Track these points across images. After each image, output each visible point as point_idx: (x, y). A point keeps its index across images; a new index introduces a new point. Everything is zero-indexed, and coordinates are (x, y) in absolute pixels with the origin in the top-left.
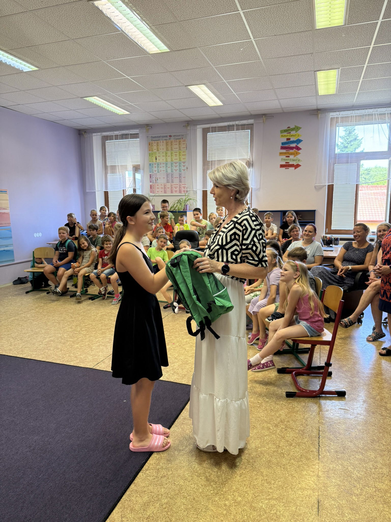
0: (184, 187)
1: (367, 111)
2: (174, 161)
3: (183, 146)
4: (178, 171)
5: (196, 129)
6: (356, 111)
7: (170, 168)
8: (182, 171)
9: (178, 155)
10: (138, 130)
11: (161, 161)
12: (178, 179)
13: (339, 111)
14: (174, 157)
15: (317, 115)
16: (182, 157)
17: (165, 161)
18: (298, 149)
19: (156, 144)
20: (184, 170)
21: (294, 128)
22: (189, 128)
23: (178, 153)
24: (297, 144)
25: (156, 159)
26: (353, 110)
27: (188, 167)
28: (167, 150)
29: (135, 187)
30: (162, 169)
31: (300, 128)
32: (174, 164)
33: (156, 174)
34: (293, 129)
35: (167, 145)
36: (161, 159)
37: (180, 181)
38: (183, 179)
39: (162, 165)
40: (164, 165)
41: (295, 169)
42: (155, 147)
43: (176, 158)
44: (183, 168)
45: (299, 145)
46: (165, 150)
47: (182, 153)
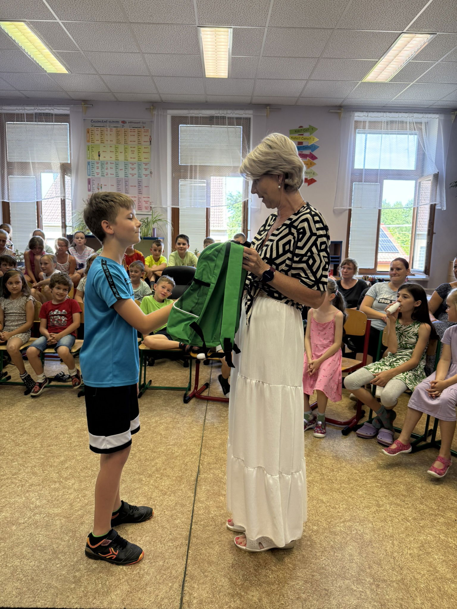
0: (146, 202)
1: (401, 115)
2: (130, 160)
3: (145, 139)
4: (136, 176)
5: (166, 116)
6: (388, 114)
7: (123, 171)
8: (144, 177)
9: (136, 152)
10: (68, 108)
11: (108, 159)
12: (137, 188)
13: (367, 112)
14: (130, 155)
15: (339, 114)
16: (143, 156)
17: (114, 159)
18: (314, 158)
19: (99, 132)
20: (146, 175)
21: (308, 129)
22: (155, 112)
23: (136, 150)
24: (313, 151)
25: (99, 156)
26: (384, 112)
27: (152, 171)
28: (118, 142)
29: (64, 197)
30: (109, 171)
31: (317, 129)
32: (130, 166)
33: (100, 178)
34: (306, 130)
35: (118, 134)
36: (107, 156)
37: (140, 192)
38: (144, 190)
39: (109, 166)
40: (113, 166)
41: (309, 185)
42: (97, 137)
43: (132, 156)
44: (144, 172)
45: (315, 153)
46: (114, 142)
47: (143, 150)
